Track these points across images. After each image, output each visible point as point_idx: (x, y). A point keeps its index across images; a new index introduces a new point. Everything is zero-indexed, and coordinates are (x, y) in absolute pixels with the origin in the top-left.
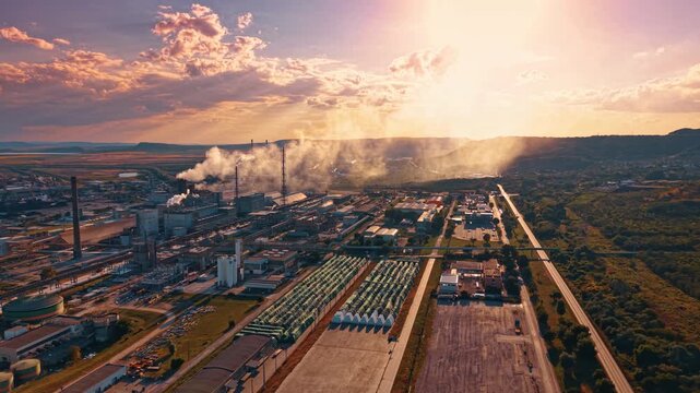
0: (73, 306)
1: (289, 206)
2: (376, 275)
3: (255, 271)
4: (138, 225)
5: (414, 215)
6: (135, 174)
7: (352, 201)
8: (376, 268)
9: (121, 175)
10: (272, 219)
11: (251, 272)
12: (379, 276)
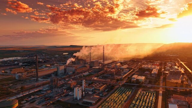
0: (23, 104)
1: (106, 65)
2: (137, 100)
3: (89, 93)
4: (58, 70)
5: (150, 70)
6: (67, 54)
7: (127, 63)
8: (137, 96)
9: (64, 54)
10: (100, 70)
11: (88, 92)
12: (139, 101)
